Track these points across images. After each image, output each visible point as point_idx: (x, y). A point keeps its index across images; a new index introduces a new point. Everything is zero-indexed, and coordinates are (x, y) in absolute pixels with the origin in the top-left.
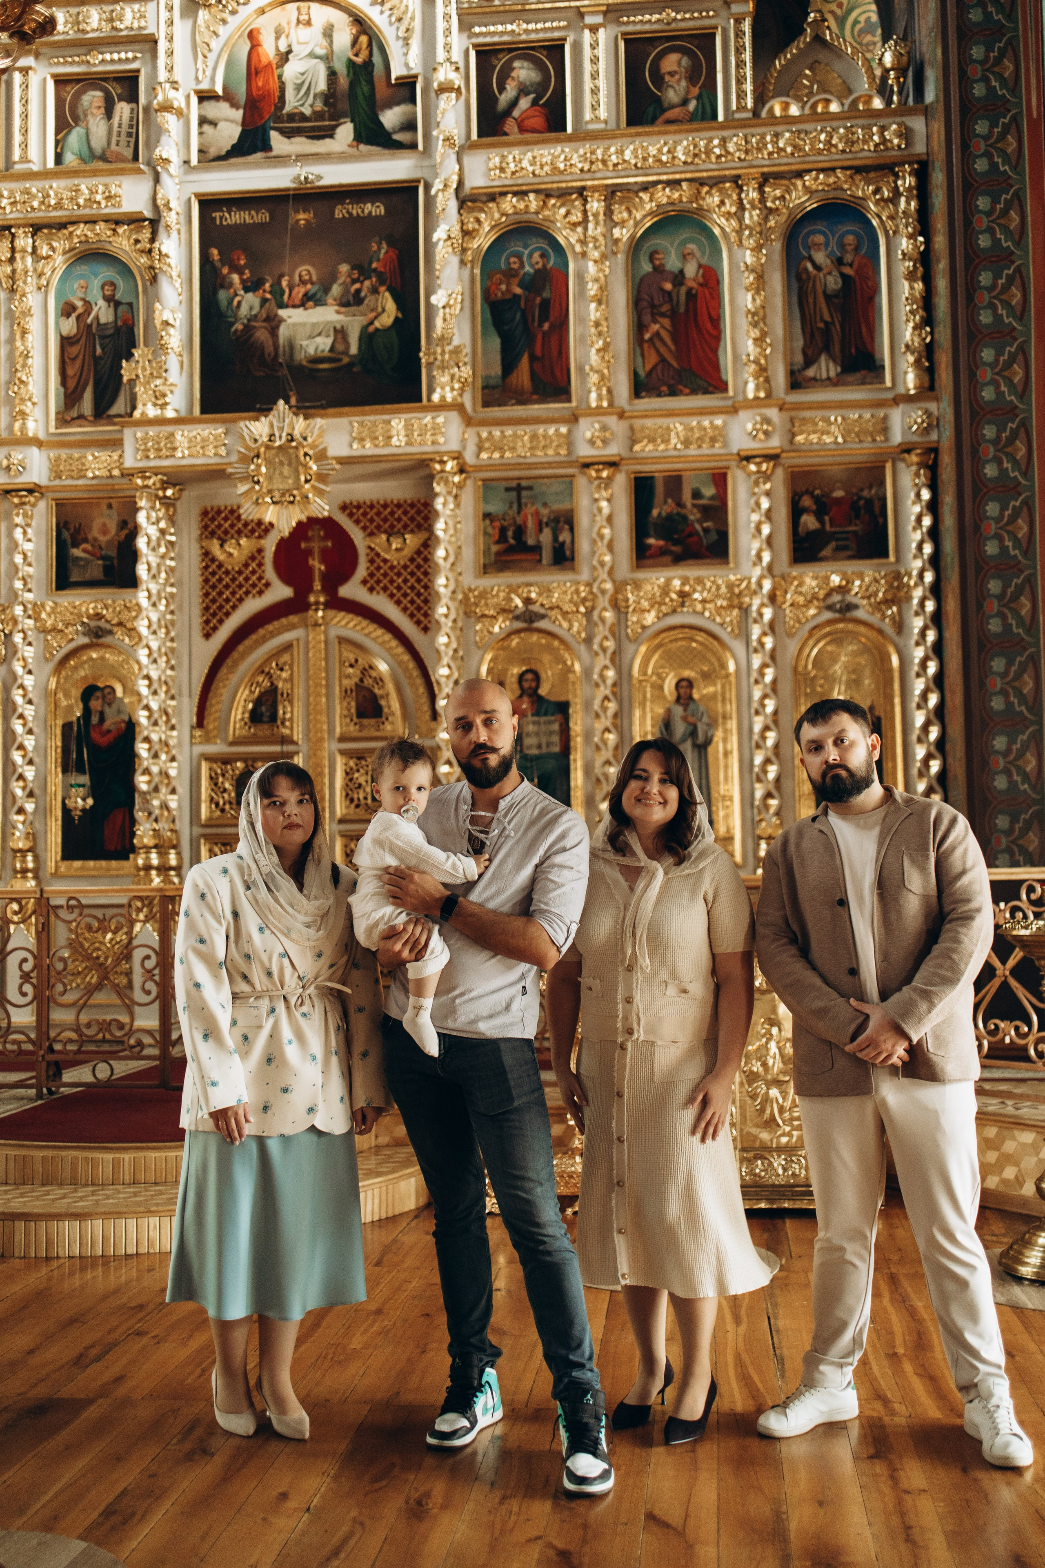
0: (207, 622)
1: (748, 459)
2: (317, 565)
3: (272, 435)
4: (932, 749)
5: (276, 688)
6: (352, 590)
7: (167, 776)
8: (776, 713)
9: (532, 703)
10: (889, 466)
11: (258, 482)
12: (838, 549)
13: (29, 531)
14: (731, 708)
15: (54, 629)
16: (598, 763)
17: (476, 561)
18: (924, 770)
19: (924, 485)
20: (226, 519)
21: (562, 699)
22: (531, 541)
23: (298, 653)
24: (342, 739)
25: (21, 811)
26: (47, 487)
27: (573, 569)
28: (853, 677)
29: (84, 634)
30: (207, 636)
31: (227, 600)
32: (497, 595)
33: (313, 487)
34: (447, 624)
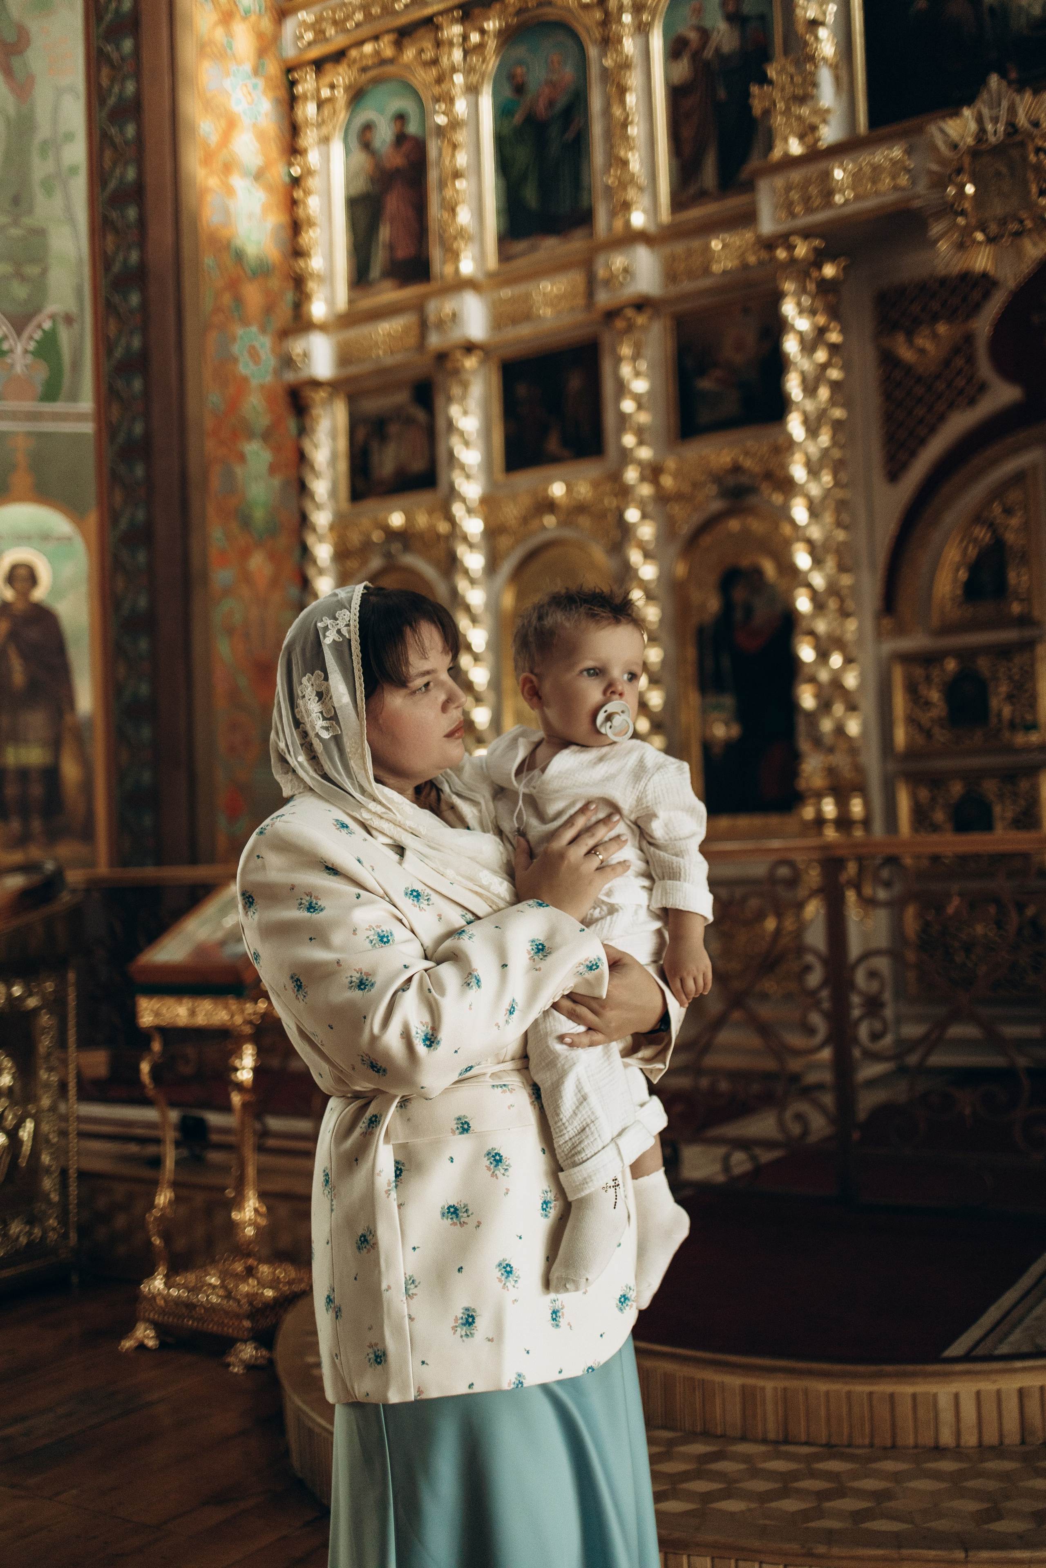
0: (892, 458)
3: (982, 130)
5: (1004, 542)
7: (843, 686)
13: (641, 363)
20: (913, 299)
23: (1036, 487)
26: (661, 299)
29: (720, 497)
30: (892, 477)
31: (922, 421)
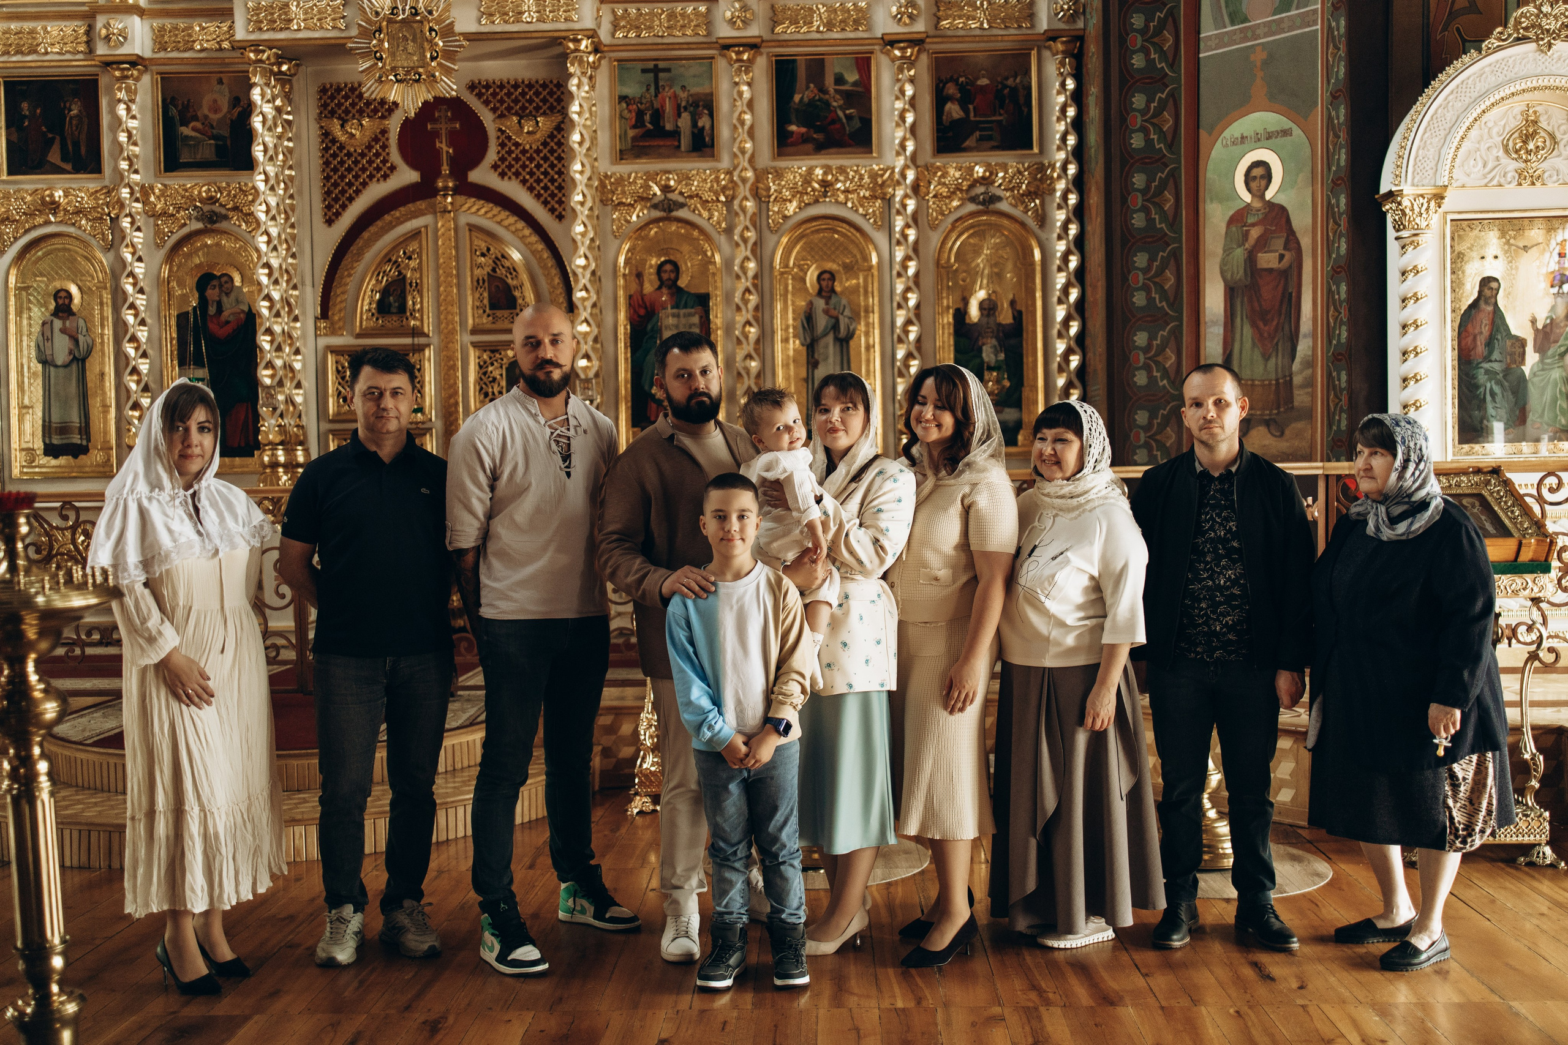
0: (329, 207)
1: (892, 43)
2: (445, 148)
3: (395, 8)
4: (1072, 343)
5: (405, 277)
6: (482, 175)
7: (292, 369)
8: (918, 306)
9: (671, 295)
10: (1034, 53)
11: (381, 58)
12: (981, 139)
13: (134, 107)
14: (874, 301)
15: (164, 213)
16: (740, 355)
17: (612, 147)
18: (1064, 365)
19: (1069, 74)
20: (346, 97)
21: (702, 291)
22: (669, 127)
23: (427, 242)
24: (474, 332)
25: (136, 406)
26: (151, 59)
27: (713, 156)
28: (996, 270)
29: (197, 219)
30: (329, 222)
31: (350, 184)
32: (635, 182)
33: (439, 64)
34: (583, 212)
